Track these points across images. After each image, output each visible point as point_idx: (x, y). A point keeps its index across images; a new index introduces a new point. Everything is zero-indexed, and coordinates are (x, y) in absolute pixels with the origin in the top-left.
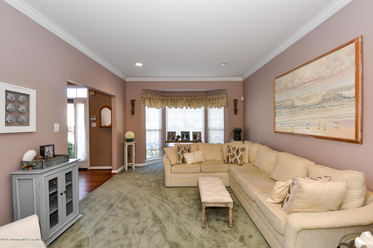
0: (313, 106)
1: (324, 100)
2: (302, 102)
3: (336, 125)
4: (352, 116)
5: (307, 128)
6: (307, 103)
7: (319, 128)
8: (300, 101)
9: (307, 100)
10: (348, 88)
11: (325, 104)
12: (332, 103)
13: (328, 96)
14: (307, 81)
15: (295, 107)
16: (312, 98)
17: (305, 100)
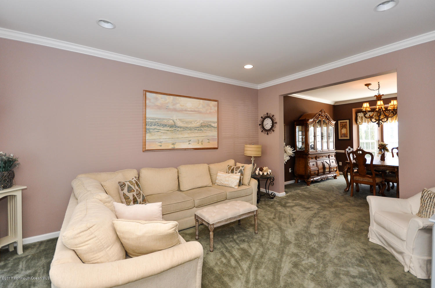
0: (194, 128)
1: (202, 126)
2: (184, 124)
3: (208, 141)
4: (215, 136)
5: (189, 144)
6: (189, 126)
7: (198, 143)
8: (183, 123)
9: (189, 123)
10: (214, 122)
11: (202, 129)
12: (206, 128)
13: (204, 124)
14: (189, 110)
15: (176, 127)
16: (193, 123)
17: (187, 123)
